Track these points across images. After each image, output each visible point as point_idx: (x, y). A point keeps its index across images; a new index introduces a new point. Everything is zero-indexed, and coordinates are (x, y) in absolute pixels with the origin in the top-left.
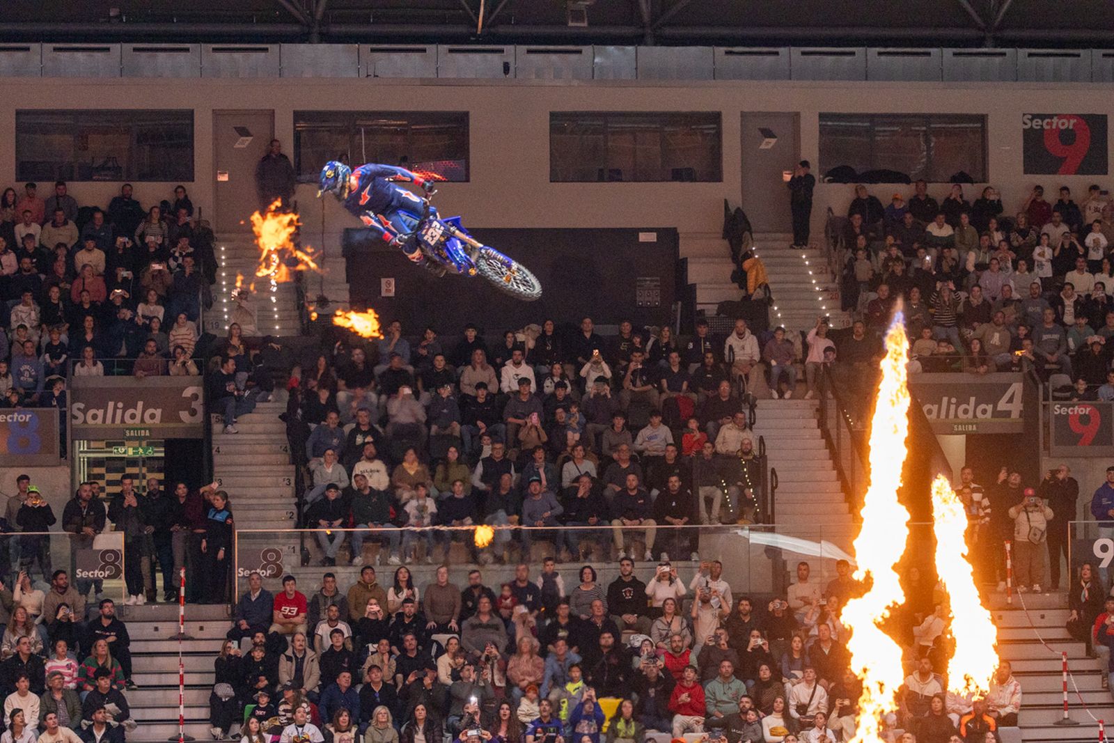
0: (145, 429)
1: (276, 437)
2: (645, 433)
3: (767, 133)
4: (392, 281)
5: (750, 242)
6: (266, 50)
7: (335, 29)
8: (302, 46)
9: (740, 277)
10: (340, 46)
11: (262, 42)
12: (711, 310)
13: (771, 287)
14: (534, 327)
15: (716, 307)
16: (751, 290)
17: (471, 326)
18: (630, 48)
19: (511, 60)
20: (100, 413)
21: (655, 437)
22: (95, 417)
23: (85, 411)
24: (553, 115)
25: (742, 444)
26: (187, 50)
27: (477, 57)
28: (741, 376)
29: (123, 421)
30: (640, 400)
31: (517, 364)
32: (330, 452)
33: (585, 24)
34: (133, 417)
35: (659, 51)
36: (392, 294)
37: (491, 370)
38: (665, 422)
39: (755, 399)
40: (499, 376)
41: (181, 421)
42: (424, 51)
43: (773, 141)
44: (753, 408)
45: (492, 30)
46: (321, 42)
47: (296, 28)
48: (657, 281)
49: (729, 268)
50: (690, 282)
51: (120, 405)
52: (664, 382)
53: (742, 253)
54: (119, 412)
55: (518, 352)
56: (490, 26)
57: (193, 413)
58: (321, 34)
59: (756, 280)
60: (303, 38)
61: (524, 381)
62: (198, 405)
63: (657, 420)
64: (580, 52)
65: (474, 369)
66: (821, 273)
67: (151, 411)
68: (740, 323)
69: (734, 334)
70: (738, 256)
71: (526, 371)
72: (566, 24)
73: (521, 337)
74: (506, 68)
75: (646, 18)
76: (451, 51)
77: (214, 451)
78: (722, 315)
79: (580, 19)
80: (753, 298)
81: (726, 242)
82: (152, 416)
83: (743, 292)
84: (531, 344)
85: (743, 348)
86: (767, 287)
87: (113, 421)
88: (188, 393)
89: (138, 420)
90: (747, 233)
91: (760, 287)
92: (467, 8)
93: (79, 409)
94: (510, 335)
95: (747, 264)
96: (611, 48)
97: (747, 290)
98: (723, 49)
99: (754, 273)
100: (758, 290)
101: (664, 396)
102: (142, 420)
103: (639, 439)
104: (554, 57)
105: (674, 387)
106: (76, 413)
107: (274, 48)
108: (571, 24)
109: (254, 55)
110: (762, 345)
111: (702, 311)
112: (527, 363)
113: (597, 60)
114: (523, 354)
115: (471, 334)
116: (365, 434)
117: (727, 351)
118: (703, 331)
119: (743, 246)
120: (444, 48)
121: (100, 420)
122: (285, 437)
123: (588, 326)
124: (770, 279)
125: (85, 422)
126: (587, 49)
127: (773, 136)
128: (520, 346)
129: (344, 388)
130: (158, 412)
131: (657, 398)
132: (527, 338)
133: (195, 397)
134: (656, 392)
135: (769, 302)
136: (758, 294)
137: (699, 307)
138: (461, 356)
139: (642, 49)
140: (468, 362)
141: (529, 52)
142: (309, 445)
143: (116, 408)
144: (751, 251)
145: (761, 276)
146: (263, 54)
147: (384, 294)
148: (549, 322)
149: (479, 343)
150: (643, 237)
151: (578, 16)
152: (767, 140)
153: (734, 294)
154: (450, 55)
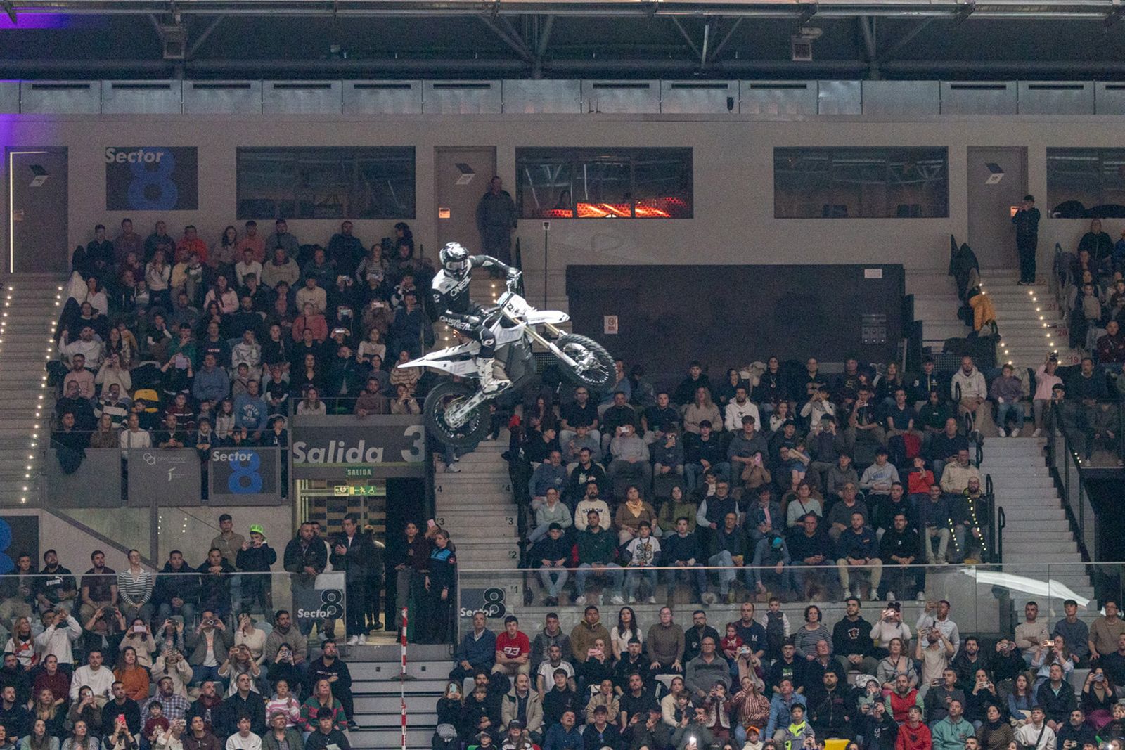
0: (367, 469)
1: (497, 476)
2: (872, 470)
3: (995, 168)
4: (616, 319)
5: (977, 276)
6: (488, 86)
7: (557, 64)
8: (524, 83)
9: (966, 314)
10: (563, 82)
11: (485, 78)
12: (938, 347)
13: (998, 323)
14: (759, 364)
15: (942, 344)
16: (978, 327)
17: (695, 363)
18: (855, 83)
19: (735, 95)
20: (322, 452)
21: (881, 475)
22: (316, 456)
23: (306, 451)
24: (777, 151)
25: (970, 482)
26: (408, 86)
27: (701, 93)
28: (967, 413)
29: (344, 460)
30: (866, 438)
31: (741, 402)
32: (552, 491)
33: (810, 59)
34: (354, 456)
35: (884, 85)
36: (615, 332)
37: (715, 409)
38: (890, 460)
39: (982, 437)
40: (723, 414)
41: (403, 460)
42: (647, 86)
43: (1000, 176)
44: (979, 446)
45: (716, 65)
46: (544, 77)
47: (517, 64)
48: (882, 318)
49: (955, 305)
50: (916, 318)
51: (342, 444)
52: (890, 419)
53: (969, 288)
54: (341, 451)
55: (741, 390)
56: (715, 61)
57: (415, 451)
58: (543, 69)
59: (983, 316)
60: (526, 74)
61: (748, 420)
62: (419, 444)
63: (883, 458)
64: (804, 87)
65: (698, 407)
66: (1049, 310)
67: (372, 450)
68: (967, 360)
69: (961, 371)
70: (965, 292)
71: (751, 409)
72: (790, 58)
73: (745, 375)
74: (730, 103)
75: (872, 52)
76: (674, 86)
77: (436, 490)
78: (948, 352)
79: (806, 54)
80: (979, 335)
81: (953, 278)
82: (374, 455)
83: (969, 330)
84: (756, 382)
85: (970, 385)
86: (994, 324)
87: (335, 459)
88: (409, 432)
89: (359, 459)
90: (974, 269)
91: (987, 323)
92: (690, 42)
93: (300, 448)
94: (733, 372)
95: (974, 301)
96: (836, 83)
97: (974, 328)
98: (949, 83)
99: (981, 309)
100: (985, 326)
101: (890, 434)
102: (364, 460)
103: (865, 478)
104: (778, 92)
105: (901, 424)
106: (297, 451)
107: (495, 83)
108: (794, 58)
109: (476, 92)
110: (989, 383)
111: (928, 349)
112: (751, 401)
113: (820, 95)
114: (747, 392)
115: (696, 372)
116: (588, 473)
117: (953, 389)
118: (929, 368)
119: (971, 282)
120: (667, 83)
121: (321, 460)
122: (507, 475)
123: (813, 364)
124: (997, 316)
125: (306, 461)
126: (811, 84)
127: (1001, 171)
128: (744, 384)
129: (567, 426)
130: (380, 451)
131: (882, 436)
132: (750, 375)
133: (417, 435)
134: (882, 431)
135: (996, 338)
136: (986, 331)
137: (925, 345)
138: (685, 394)
139: (867, 83)
140: (692, 399)
141: (753, 87)
142: (532, 484)
143: (337, 447)
144: (978, 287)
145: (988, 312)
146: (484, 91)
147: (607, 331)
148: (774, 359)
149: (703, 380)
150: (869, 274)
151: (802, 50)
152: (994, 175)
153: (960, 332)
154: (673, 91)
